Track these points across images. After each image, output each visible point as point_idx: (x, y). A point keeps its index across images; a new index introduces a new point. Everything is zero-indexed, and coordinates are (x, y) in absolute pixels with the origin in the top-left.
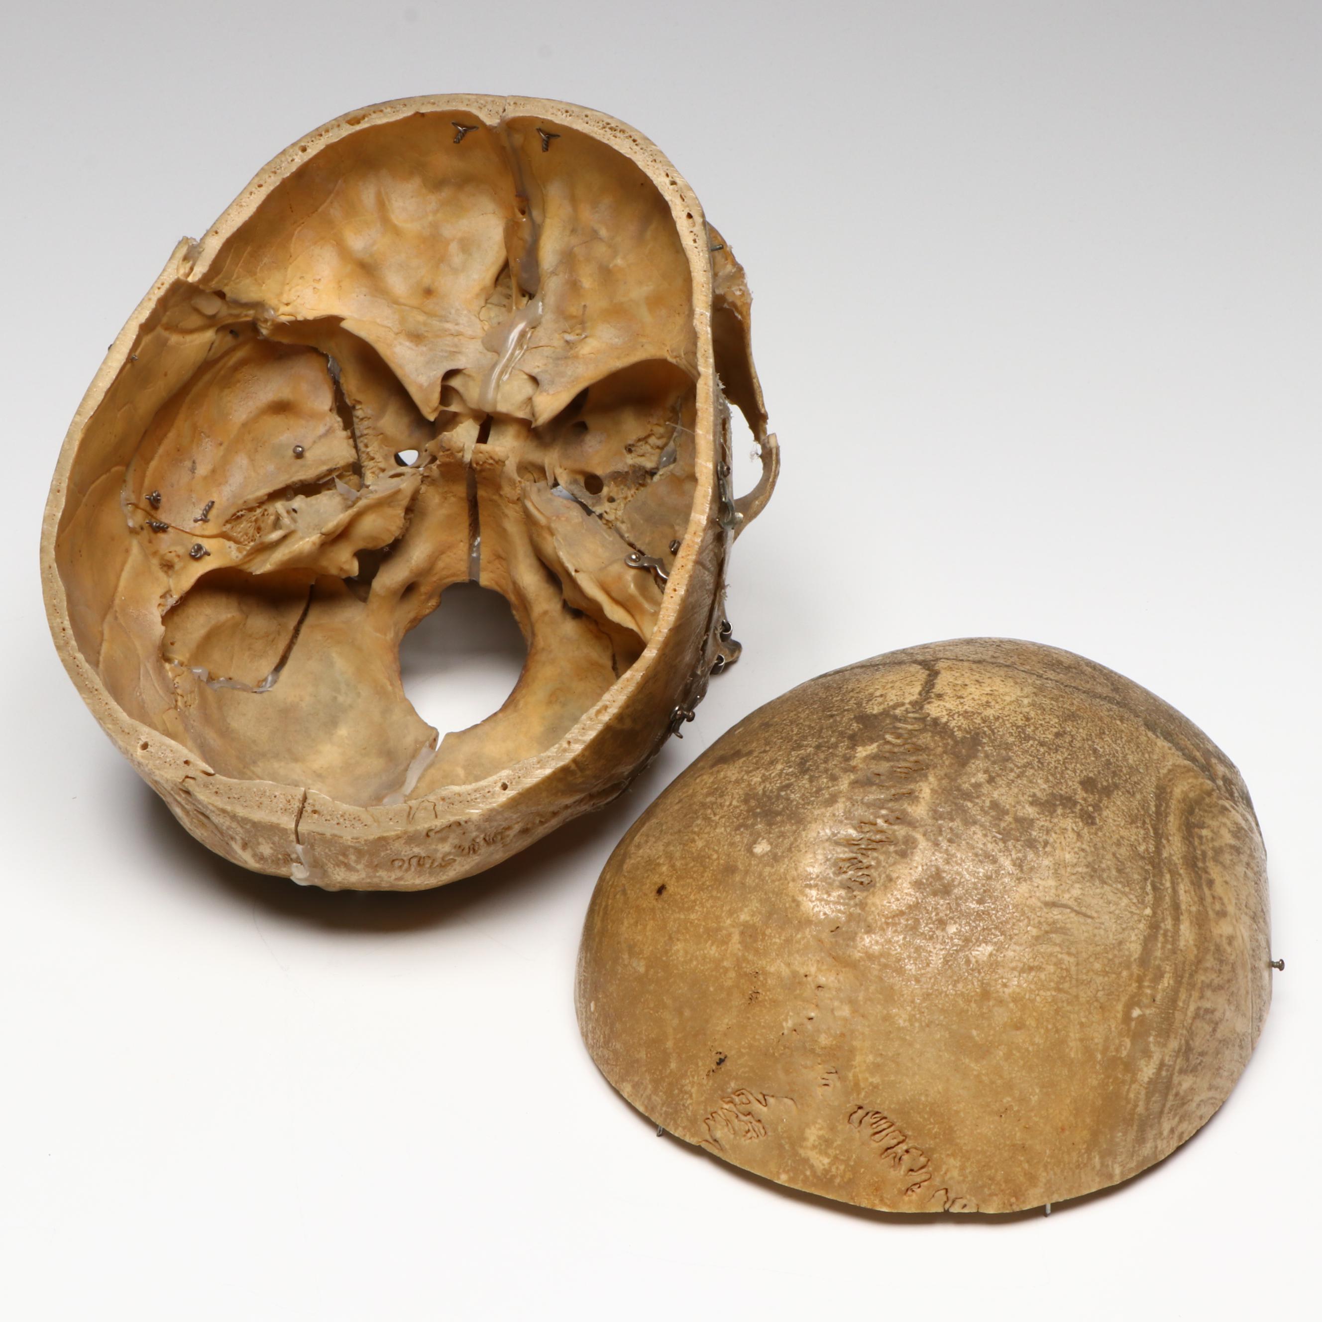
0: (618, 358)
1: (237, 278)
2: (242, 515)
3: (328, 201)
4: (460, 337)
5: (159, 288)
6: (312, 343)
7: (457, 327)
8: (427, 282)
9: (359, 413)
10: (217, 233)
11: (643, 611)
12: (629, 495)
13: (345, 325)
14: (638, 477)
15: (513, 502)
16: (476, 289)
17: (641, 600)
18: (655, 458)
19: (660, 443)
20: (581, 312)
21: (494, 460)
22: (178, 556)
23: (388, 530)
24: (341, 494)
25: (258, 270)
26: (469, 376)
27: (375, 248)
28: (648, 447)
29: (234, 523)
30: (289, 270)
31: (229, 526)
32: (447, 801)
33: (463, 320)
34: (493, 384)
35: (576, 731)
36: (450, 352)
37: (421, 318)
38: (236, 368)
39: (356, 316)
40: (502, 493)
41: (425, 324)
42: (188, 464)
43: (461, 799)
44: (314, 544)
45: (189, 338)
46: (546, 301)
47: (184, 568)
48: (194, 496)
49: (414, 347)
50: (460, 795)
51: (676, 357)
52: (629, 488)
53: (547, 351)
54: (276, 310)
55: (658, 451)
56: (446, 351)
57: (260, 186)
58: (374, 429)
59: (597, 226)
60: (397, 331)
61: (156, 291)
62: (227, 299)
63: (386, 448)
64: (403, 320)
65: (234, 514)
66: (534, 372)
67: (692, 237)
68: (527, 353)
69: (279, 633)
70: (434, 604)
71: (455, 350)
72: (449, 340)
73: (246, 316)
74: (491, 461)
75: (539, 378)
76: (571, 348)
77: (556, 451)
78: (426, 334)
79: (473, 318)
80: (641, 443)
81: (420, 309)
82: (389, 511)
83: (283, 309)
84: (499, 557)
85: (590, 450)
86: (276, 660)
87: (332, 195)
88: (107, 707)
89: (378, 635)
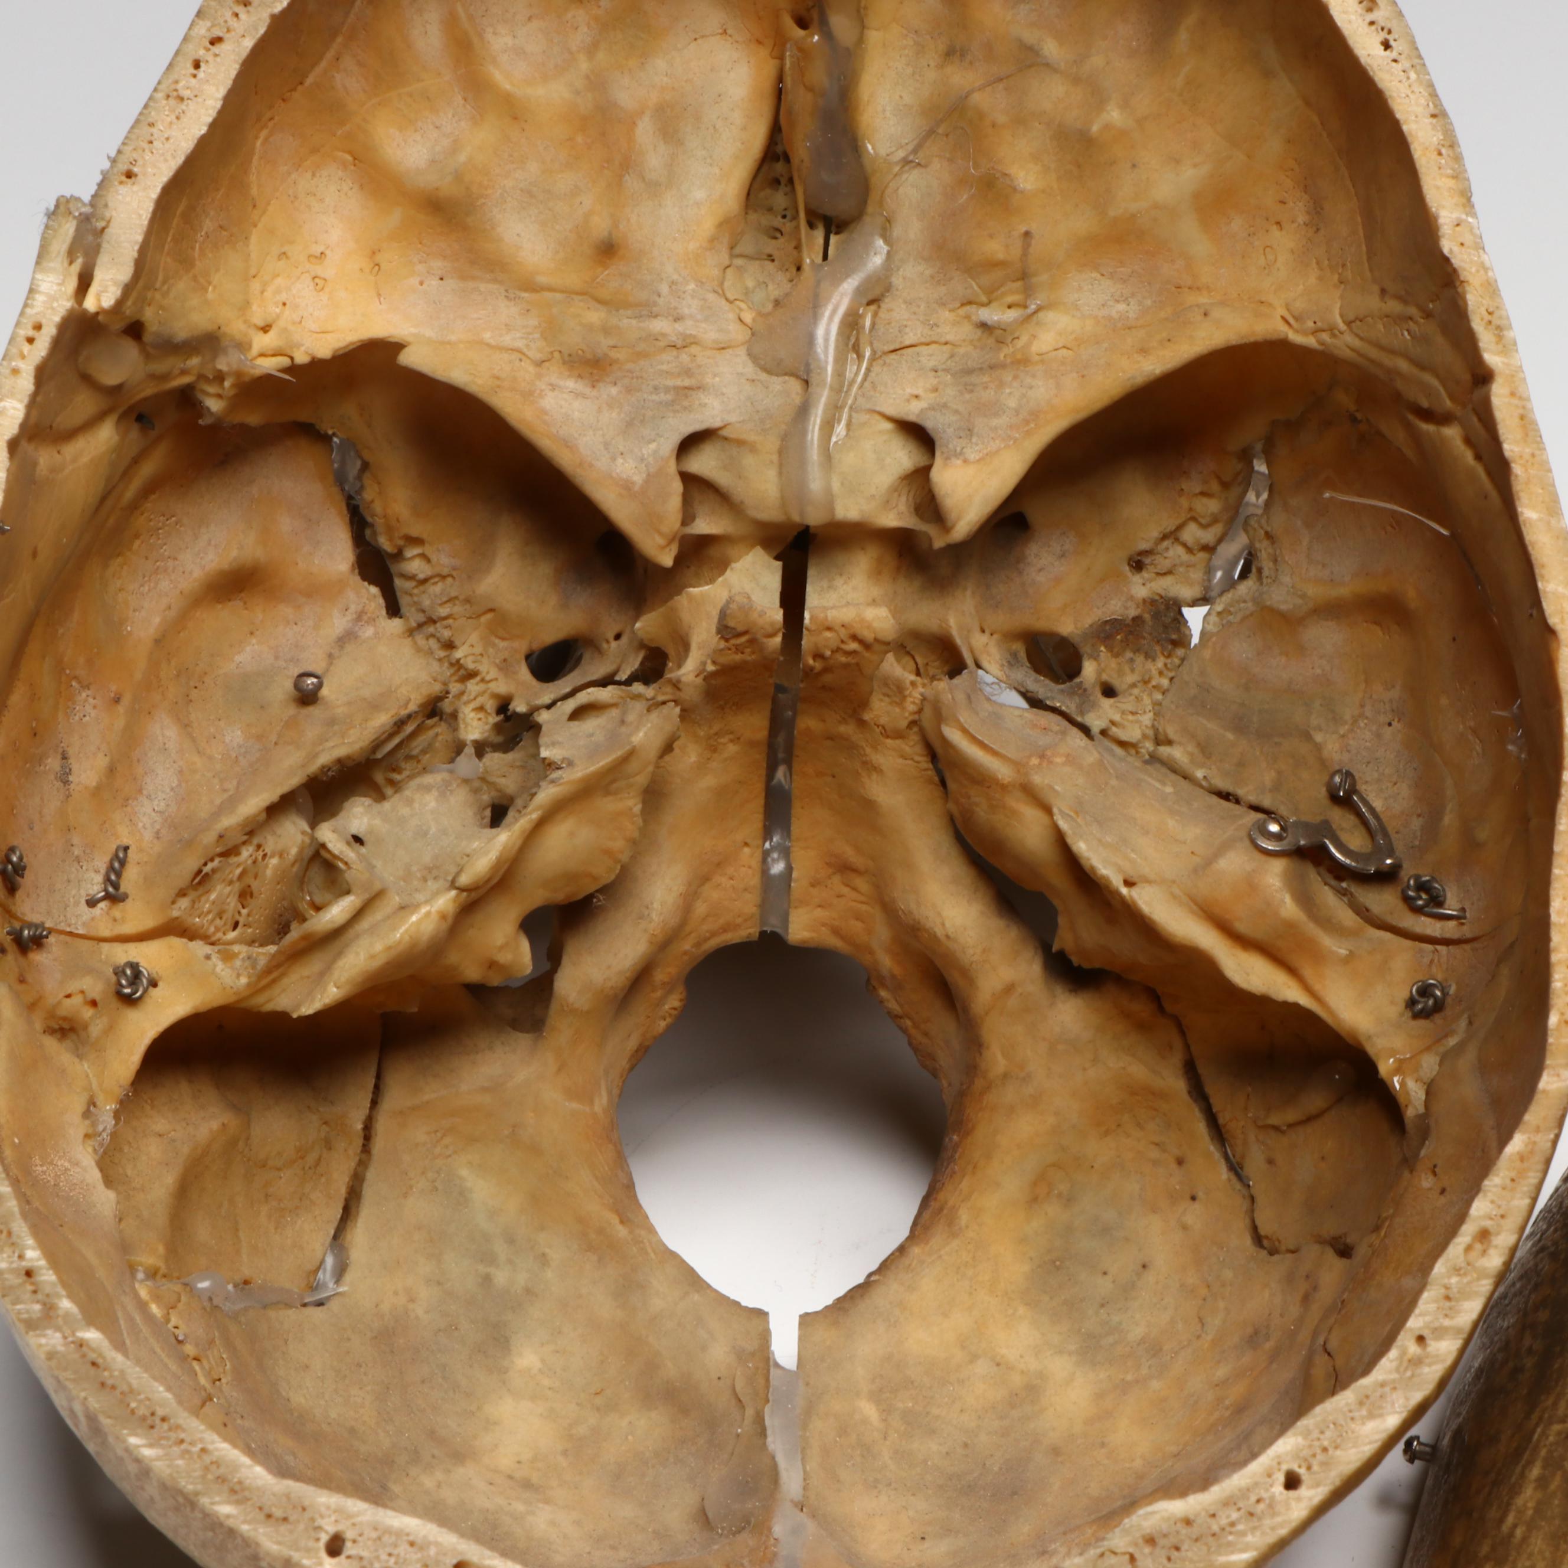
0: (1144, 351)
1: (164, 282)
2: (214, 871)
3: (330, 55)
4: (694, 349)
5: (30, 340)
6: (304, 415)
7: (679, 327)
8: (600, 226)
9: (415, 566)
10: (129, 175)
11: (1318, 956)
12: (1155, 672)
13: (409, 358)
14: (1166, 627)
15: (899, 735)
16: (708, 225)
17: (1312, 929)
18: (1197, 575)
19: (1208, 536)
20: (1016, 251)
21: (861, 642)
22: (94, 1003)
23: (608, 852)
24: (466, 781)
25: (197, 253)
26: (740, 443)
27: (462, 158)
28: (1180, 550)
29: (193, 895)
30: (254, 239)
31: (184, 903)
32: (1162, 1542)
33: (690, 306)
34: (814, 454)
35: (1432, 1307)
36: (677, 389)
37: (595, 316)
38: (134, 507)
39: (429, 333)
40: (867, 717)
41: (606, 330)
42: (53, 763)
43: (1195, 1531)
44: (443, 916)
45: (70, 450)
46: (897, 231)
47: (110, 1029)
48: (76, 840)
49: (588, 391)
50: (1188, 1522)
51: (1315, 332)
52: (1149, 656)
53: (931, 356)
54: (242, 346)
55: (1202, 555)
56: (667, 390)
57: (215, 41)
58: (468, 601)
59: (1029, 36)
60: (538, 356)
61: (26, 348)
62: (147, 338)
63: (502, 644)
64: (550, 329)
65: (200, 871)
66: (912, 411)
67: (1376, 39)
68: (876, 368)
69: (328, 1145)
70: (676, 1004)
71: (687, 382)
72: (667, 361)
73: (184, 372)
74: (853, 646)
75: (929, 424)
76: (1000, 342)
77: (969, 593)
78: (613, 354)
79: (711, 297)
80: (1166, 543)
81: (588, 294)
82: (608, 805)
83: (261, 342)
84: (845, 869)
85: (1041, 578)
86: (336, 1212)
87: (339, 39)
88: (207, 1459)
89: (575, 1105)
